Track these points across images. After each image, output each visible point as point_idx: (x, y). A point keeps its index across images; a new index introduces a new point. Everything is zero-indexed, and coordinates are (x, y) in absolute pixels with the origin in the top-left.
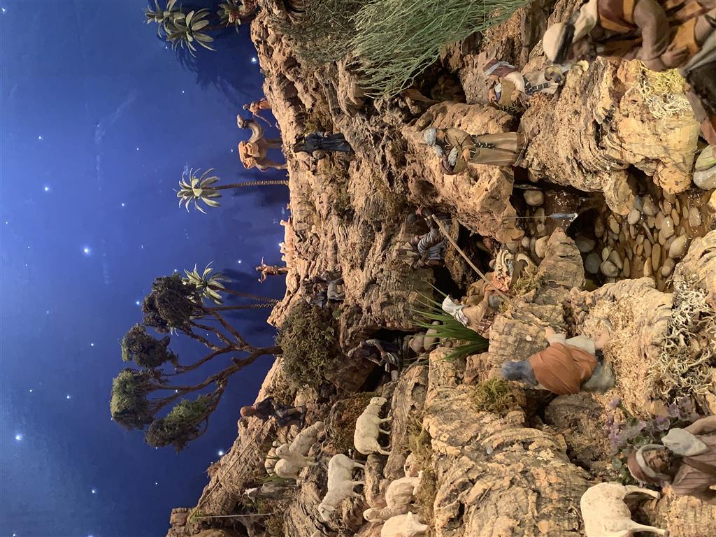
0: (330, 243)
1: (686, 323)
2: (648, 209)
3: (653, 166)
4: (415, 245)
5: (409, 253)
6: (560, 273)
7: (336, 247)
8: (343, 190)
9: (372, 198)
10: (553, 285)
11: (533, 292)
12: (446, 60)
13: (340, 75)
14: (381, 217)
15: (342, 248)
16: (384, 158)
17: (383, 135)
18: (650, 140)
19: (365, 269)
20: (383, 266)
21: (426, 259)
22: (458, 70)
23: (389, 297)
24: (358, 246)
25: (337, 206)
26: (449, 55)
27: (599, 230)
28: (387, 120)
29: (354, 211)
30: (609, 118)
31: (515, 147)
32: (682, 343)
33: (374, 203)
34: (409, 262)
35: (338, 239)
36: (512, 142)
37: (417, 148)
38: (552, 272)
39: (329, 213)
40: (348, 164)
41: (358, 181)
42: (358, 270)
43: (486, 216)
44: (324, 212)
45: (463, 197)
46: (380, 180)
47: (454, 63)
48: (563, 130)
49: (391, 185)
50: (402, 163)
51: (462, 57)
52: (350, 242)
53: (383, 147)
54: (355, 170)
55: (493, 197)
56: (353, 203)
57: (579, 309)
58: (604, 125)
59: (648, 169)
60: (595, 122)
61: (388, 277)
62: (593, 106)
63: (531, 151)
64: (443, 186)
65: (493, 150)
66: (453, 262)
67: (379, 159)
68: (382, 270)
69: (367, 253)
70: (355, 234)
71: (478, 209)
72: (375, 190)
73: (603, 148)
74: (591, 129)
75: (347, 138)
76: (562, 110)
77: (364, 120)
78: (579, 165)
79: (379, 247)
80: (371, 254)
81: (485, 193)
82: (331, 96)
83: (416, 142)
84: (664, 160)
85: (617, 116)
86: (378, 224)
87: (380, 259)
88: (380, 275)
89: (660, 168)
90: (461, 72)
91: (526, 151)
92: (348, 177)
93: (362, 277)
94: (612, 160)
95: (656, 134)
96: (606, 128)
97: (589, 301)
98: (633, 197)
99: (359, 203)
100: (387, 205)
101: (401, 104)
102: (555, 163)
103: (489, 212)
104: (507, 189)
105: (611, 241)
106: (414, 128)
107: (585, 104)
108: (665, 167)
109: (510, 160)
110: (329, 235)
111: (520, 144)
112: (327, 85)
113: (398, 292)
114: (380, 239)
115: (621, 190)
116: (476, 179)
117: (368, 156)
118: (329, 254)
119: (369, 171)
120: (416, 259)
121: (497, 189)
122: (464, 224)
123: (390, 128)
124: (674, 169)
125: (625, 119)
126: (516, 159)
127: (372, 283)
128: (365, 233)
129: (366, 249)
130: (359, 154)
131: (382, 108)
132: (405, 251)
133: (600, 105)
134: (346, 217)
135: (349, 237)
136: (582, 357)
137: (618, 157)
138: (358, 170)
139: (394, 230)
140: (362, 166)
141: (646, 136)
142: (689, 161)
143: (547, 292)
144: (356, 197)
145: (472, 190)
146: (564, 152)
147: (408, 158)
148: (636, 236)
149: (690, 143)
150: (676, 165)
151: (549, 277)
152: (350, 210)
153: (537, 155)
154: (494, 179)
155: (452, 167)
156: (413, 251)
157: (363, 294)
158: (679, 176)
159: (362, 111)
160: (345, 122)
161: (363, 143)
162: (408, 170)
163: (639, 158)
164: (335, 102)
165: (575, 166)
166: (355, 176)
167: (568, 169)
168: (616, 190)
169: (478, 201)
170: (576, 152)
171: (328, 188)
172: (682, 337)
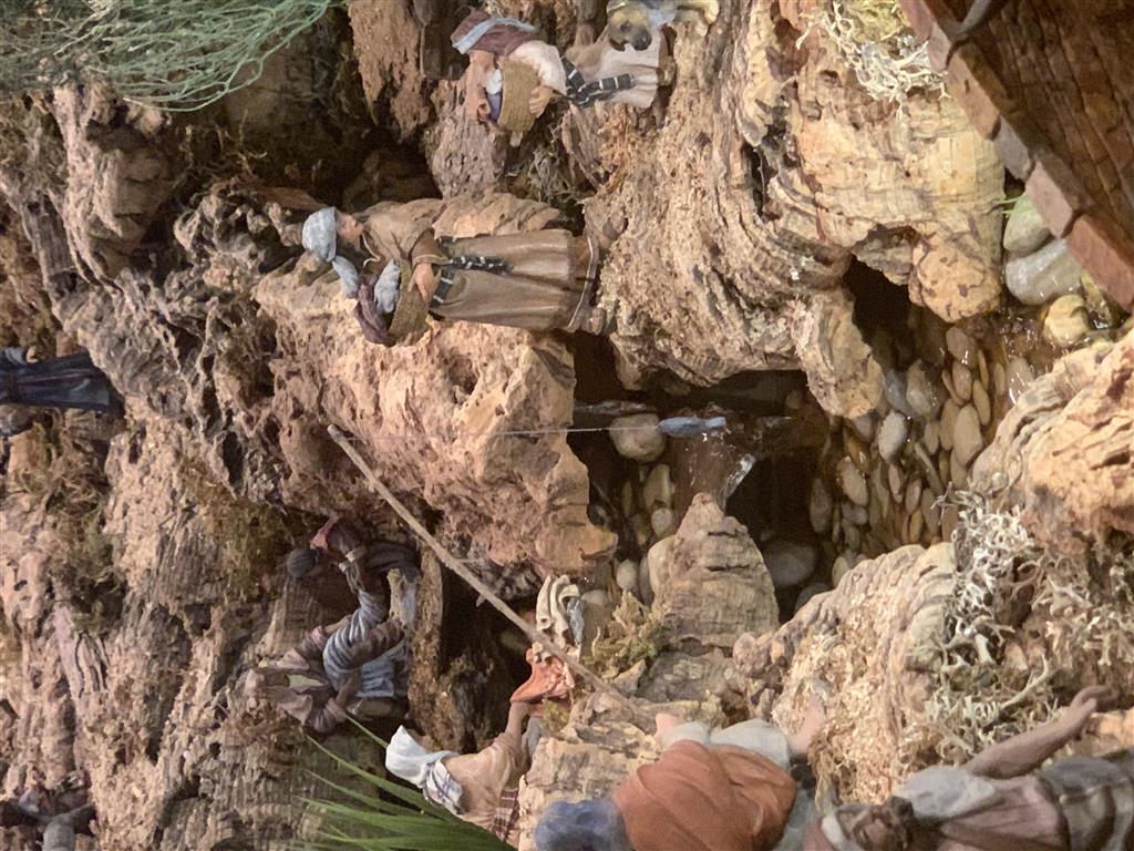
0: (51, 710)
1: (989, 600)
2: (918, 396)
3: (901, 255)
4: (314, 656)
5: (298, 682)
6: (710, 612)
7: (69, 720)
8: (90, 530)
9: (178, 537)
10: (693, 648)
11: (636, 670)
12: (384, 102)
13: (72, 157)
14: (208, 591)
15: (86, 712)
16: (209, 396)
17: (202, 323)
18: (881, 176)
19: (163, 753)
20: (219, 736)
21: (351, 698)
22: (419, 130)
23: (237, 825)
24: (137, 688)
25: (69, 577)
26: (390, 89)
27: (819, 509)
28: (214, 277)
29: (124, 589)
30: (776, 132)
31: (562, 270)
32: (985, 656)
33: (187, 551)
34: (296, 708)
35: (74, 687)
36: (553, 255)
37: (302, 331)
38: (688, 613)
39: (46, 613)
40: (102, 449)
41: (136, 491)
42: (141, 764)
43: (504, 494)
44: (30, 612)
45: (434, 441)
46: (203, 468)
47: (405, 111)
48: (679, 197)
49: (235, 477)
50: (259, 387)
51: (428, 88)
52: (112, 686)
53: (208, 364)
54: (124, 460)
55: (520, 433)
56: (122, 562)
57: (758, 684)
58: (768, 151)
59: (893, 264)
60: (746, 148)
61: (236, 769)
62: (735, 102)
63: (610, 279)
64: (379, 421)
65: (501, 279)
66: (432, 700)
67: (194, 400)
68: (215, 748)
69: (168, 705)
70: (128, 655)
71: (479, 471)
72: (189, 512)
73: (773, 217)
74: (739, 169)
75: (98, 358)
76: (671, 148)
77: (145, 289)
78: (729, 286)
79: (204, 680)
80: (179, 706)
81: (496, 420)
82: (46, 238)
83: (297, 315)
84: (921, 229)
85: (794, 120)
86: (201, 613)
87: (210, 713)
88: (209, 765)
89: (919, 251)
90: (428, 136)
91: (596, 283)
92: (103, 485)
93: (153, 780)
94: (800, 247)
95: (892, 158)
96: (775, 161)
97: (778, 650)
98: (875, 367)
99: (139, 557)
100: (229, 553)
101: (255, 223)
102: (671, 300)
103: (511, 480)
104: (557, 404)
105: (852, 534)
106: (291, 279)
107: (717, 109)
108: (928, 248)
109: (554, 308)
110: (48, 683)
111: (577, 260)
112: (33, 208)
113: (267, 809)
114: (205, 655)
115: (840, 343)
116: (469, 388)
117: (164, 399)
118: (48, 745)
119: (167, 457)
120: (318, 699)
121: (527, 408)
122: (454, 565)
123: (225, 297)
124: (950, 252)
125: (814, 126)
126: (571, 307)
127: (186, 793)
128: (159, 645)
129: (162, 695)
130: (138, 407)
131: (200, 239)
132: (283, 676)
133: (748, 95)
134: (98, 606)
135: (112, 672)
136: (755, 773)
137: (810, 234)
138: (134, 457)
139: (249, 625)
140: (148, 445)
141: (868, 163)
142: (987, 230)
143: (678, 668)
144: (131, 541)
145: (461, 414)
146: (686, 256)
147: (278, 368)
148: (903, 490)
149: (980, 181)
150: (955, 239)
151: (681, 626)
152: (110, 583)
153: (625, 289)
154: (518, 376)
155: (387, 318)
156: (309, 673)
157: (158, 834)
158: (965, 271)
159: (139, 264)
160: (90, 310)
161: (149, 365)
162: (279, 404)
163: (861, 230)
164: (60, 255)
165: (719, 290)
166: (125, 476)
167: (703, 309)
168: (827, 344)
169: (476, 446)
170: (716, 251)
171: (43, 535)
172: (981, 642)
